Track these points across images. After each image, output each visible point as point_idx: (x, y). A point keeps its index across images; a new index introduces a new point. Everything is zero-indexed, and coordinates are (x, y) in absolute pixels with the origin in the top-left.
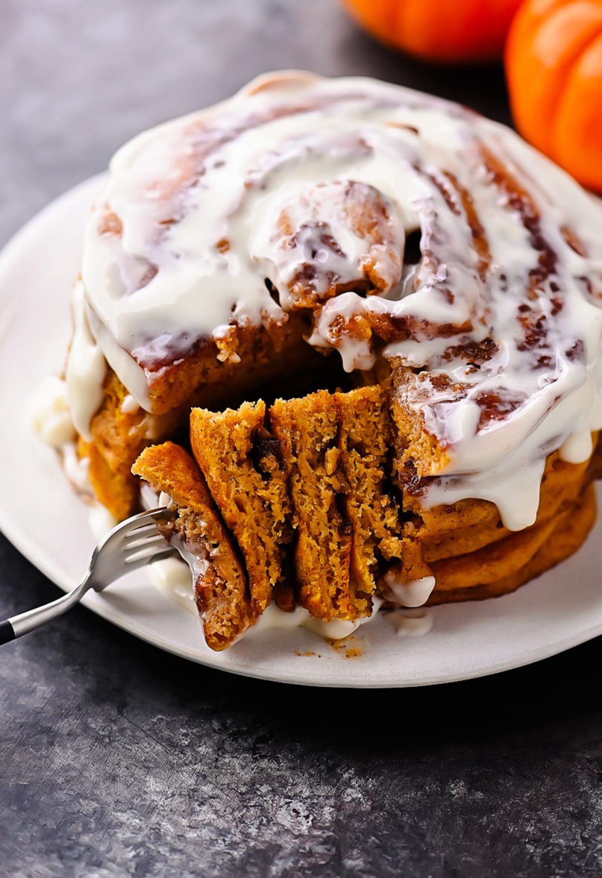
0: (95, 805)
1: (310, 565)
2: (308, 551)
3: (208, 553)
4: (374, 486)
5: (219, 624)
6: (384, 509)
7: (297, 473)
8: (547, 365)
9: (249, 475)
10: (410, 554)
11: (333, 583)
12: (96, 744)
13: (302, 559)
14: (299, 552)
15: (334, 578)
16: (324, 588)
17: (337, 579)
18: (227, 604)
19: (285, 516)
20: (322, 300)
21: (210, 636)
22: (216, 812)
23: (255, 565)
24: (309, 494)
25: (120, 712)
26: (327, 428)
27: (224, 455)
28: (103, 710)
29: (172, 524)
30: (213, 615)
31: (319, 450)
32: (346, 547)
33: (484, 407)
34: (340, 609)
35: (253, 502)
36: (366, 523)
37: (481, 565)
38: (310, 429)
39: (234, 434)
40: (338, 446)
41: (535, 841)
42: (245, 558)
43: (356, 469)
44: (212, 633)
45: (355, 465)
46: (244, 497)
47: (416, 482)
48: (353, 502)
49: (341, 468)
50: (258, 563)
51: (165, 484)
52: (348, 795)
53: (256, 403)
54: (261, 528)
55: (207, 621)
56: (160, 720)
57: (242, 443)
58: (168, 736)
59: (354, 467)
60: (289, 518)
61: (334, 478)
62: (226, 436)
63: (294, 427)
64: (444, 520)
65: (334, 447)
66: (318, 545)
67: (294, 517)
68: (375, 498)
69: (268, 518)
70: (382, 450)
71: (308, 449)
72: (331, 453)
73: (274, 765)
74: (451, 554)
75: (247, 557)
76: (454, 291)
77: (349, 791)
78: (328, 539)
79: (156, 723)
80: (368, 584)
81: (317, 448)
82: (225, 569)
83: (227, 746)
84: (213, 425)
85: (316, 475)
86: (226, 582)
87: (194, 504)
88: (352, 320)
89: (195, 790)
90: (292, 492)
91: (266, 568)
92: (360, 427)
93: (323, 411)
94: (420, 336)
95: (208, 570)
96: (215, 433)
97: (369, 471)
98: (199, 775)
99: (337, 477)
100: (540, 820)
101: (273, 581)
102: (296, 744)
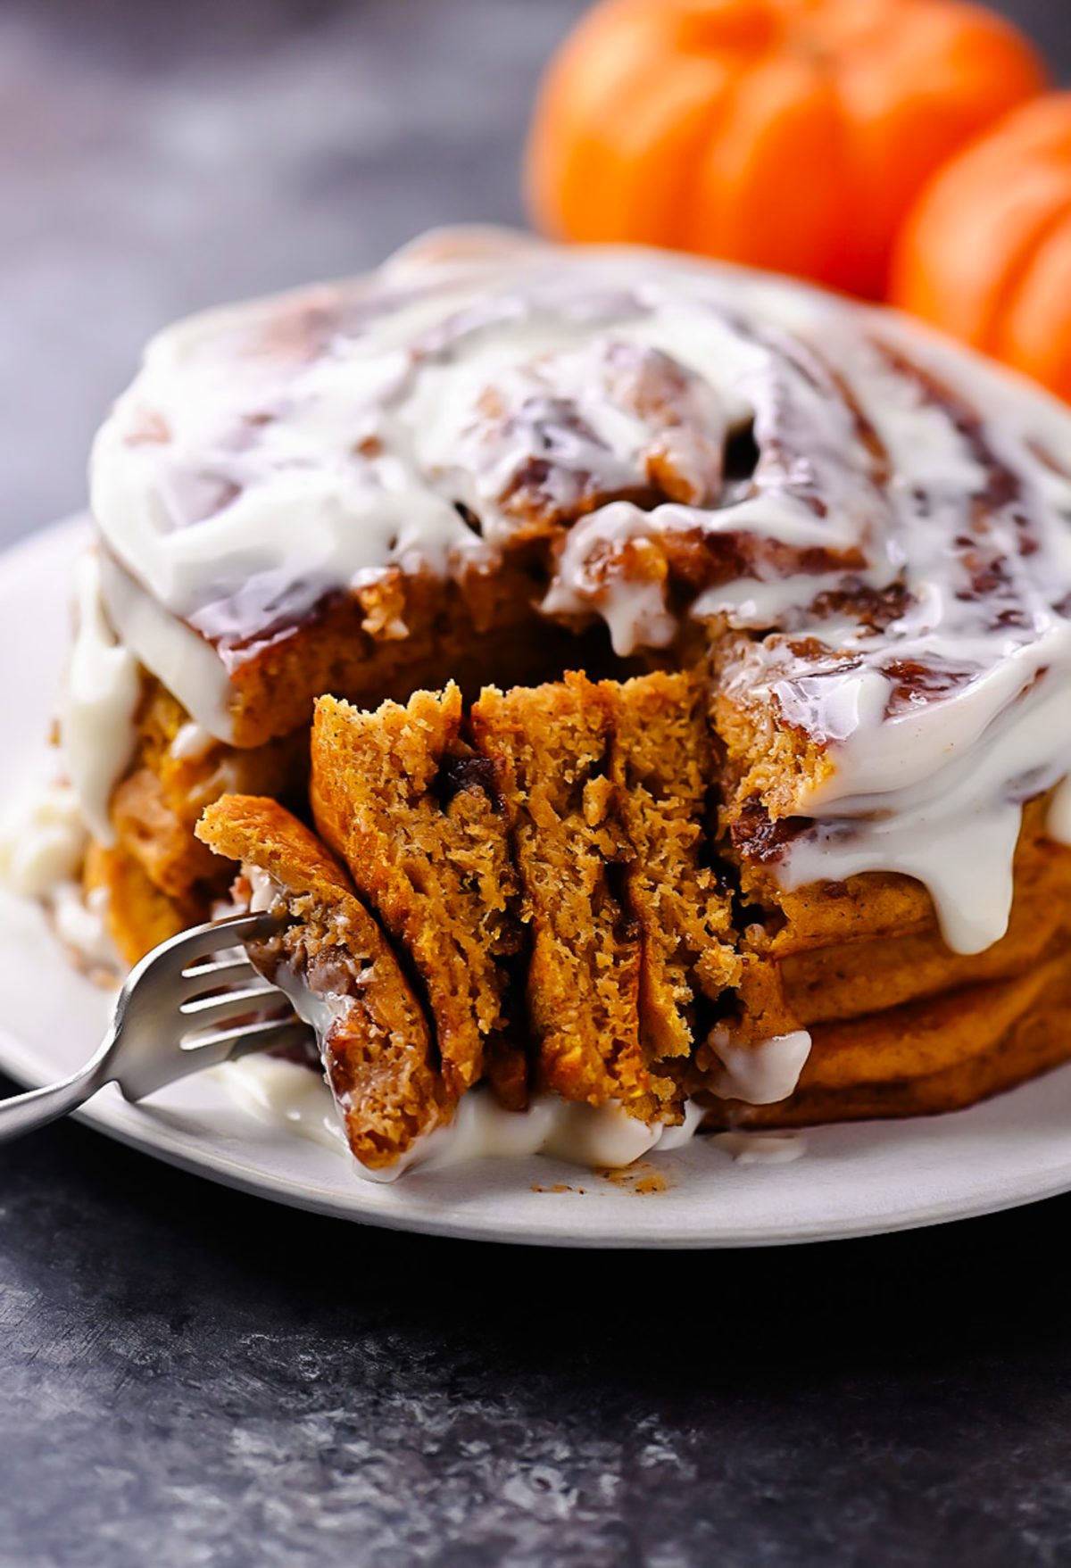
0: (127, 1475)
1: (559, 991)
2: (554, 965)
3: (352, 978)
4: (682, 854)
5: (378, 1113)
6: (703, 896)
7: (527, 824)
8: (1017, 624)
9: (433, 824)
10: (759, 984)
11: (608, 1030)
12: (127, 1380)
13: (542, 982)
14: (535, 970)
15: (608, 1020)
16: (588, 1036)
17: (613, 1022)
18: (392, 1075)
19: (506, 899)
20: (568, 519)
21: (359, 1137)
22: (378, 1485)
23: (447, 994)
24: (554, 861)
25: (177, 1328)
26: (585, 742)
27: (381, 784)
28: (140, 1328)
29: (278, 940)
30: (363, 1096)
31: (570, 781)
32: (631, 961)
33: (897, 682)
34: (622, 1079)
35: (441, 874)
36: (669, 920)
37: (900, 1037)
38: (552, 742)
39: (401, 745)
40: (609, 775)
41: (1040, 1526)
42: (428, 984)
43: (645, 820)
44: (364, 1130)
45: (644, 814)
46: (423, 862)
47: (767, 836)
48: (641, 880)
49: (615, 816)
50: (454, 992)
51: (262, 851)
52: (650, 1456)
53: (443, 691)
54: (459, 923)
55: (353, 1108)
56: (258, 1342)
57: (416, 760)
58: (274, 1367)
59: (641, 816)
60: (514, 904)
61: (600, 833)
62: (386, 750)
63: (520, 739)
64: (823, 913)
65: (601, 776)
66: (574, 954)
67: (525, 902)
68: (684, 876)
69: (471, 907)
70: (695, 788)
71: (549, 778)
72: (595, 786)
73: (493, 1410)
74: (840, 1009)
75: (431, 982)
76: (826, 498)
77: (651, 1449)
78: (595, 946)
79: (250, 1347)
80: (677, 1034)
81: (566, 778)
82: (387, 1007)
83: (397, 1379)
84: (359, 727)
85: (566, 827)
86: (391, 1032)
87: (322, 884)
88: (628, 548)
89: (332, 1451)
90: (520, 856)
91: (470, 1001)
92: (650, 744)
93: (577, 711)
94: (763, 568)
95: (351, 1011)
96: (362, 741)
97: (671, 825)
98: (340, 1426)
99: (607, 830)
100: (1047, 1492)
101: (484, 1026)
102: (539, 1376)
